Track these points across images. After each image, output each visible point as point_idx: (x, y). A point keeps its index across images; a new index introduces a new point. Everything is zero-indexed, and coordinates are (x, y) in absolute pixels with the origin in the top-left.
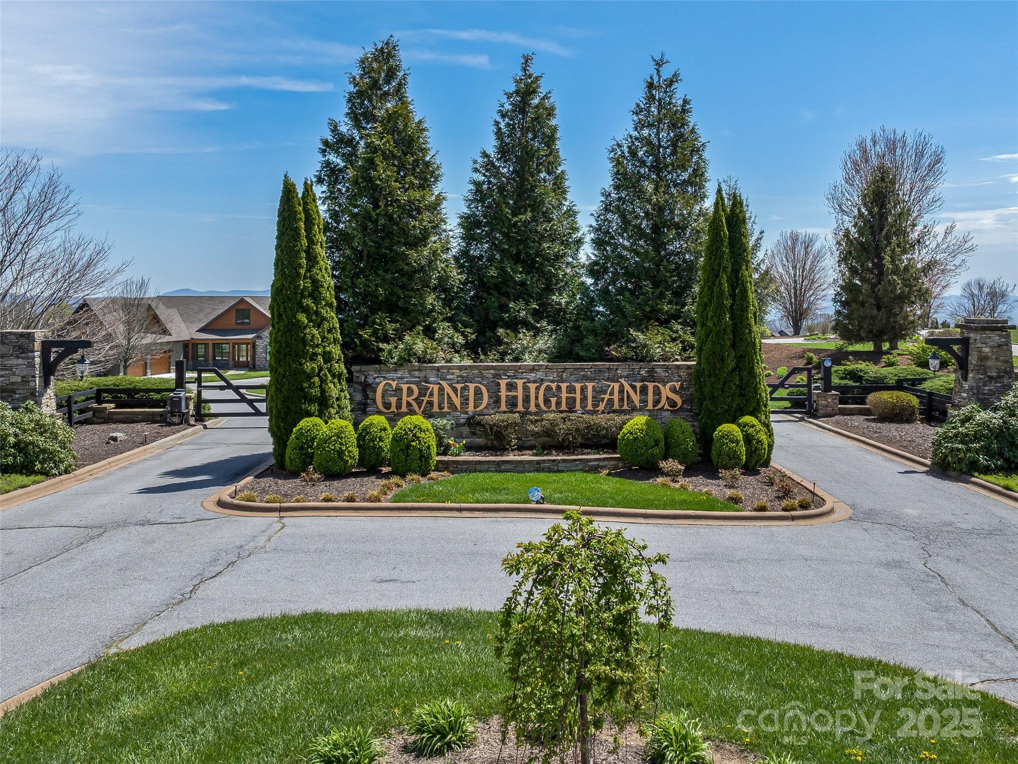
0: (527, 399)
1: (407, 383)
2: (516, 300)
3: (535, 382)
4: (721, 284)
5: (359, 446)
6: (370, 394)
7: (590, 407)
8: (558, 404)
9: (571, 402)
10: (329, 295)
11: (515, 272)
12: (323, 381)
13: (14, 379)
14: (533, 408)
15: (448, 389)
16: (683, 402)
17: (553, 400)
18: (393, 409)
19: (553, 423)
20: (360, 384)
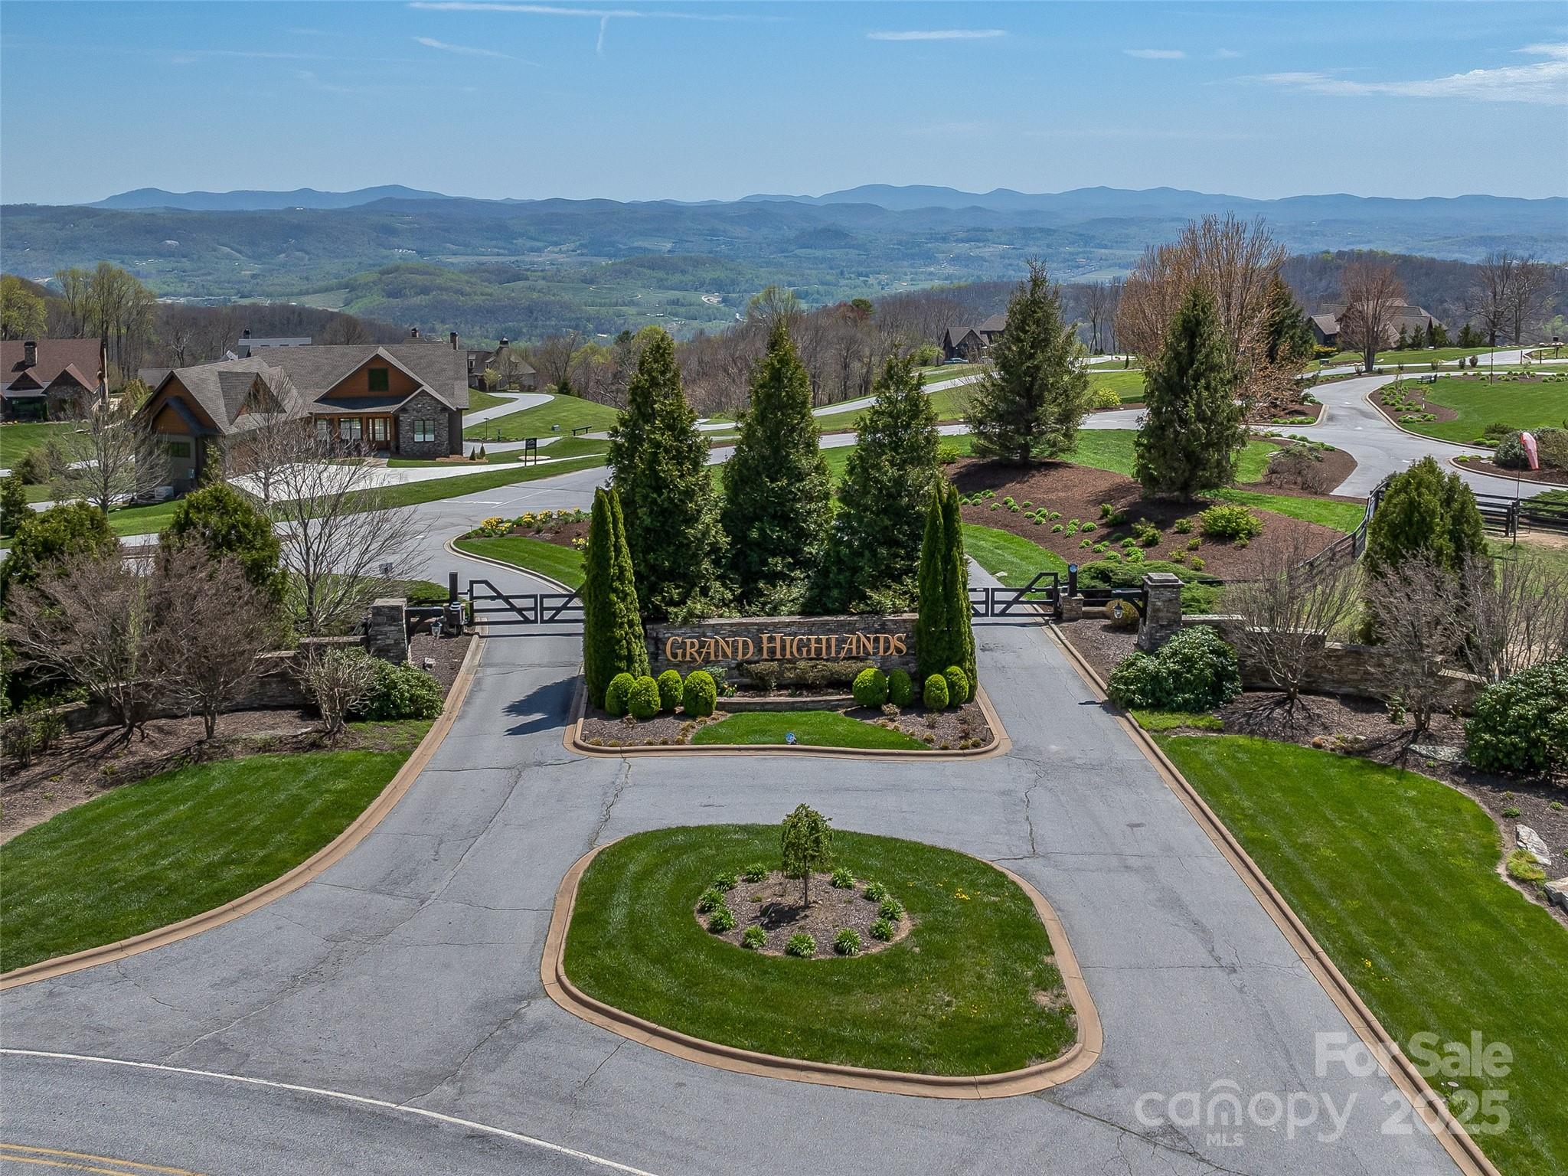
0: (783, 648)
1: (689, 638)
2: (774, 556)
3: (790, 635)
4: (936, 564)
5: (660, 695)
6: (661, 647)
7: (833, 654)
8: (809, 651)
9: (819, 651)
10: (630, 575)
11: (773, 531)
12: (629, 643)
13: (388, 642)
14: (788, 656)
15: (722, 642)
16: (908, 649)
17: (805, 650)
18: (680, 658)
19: (804, 672)
20: (653, 638)
